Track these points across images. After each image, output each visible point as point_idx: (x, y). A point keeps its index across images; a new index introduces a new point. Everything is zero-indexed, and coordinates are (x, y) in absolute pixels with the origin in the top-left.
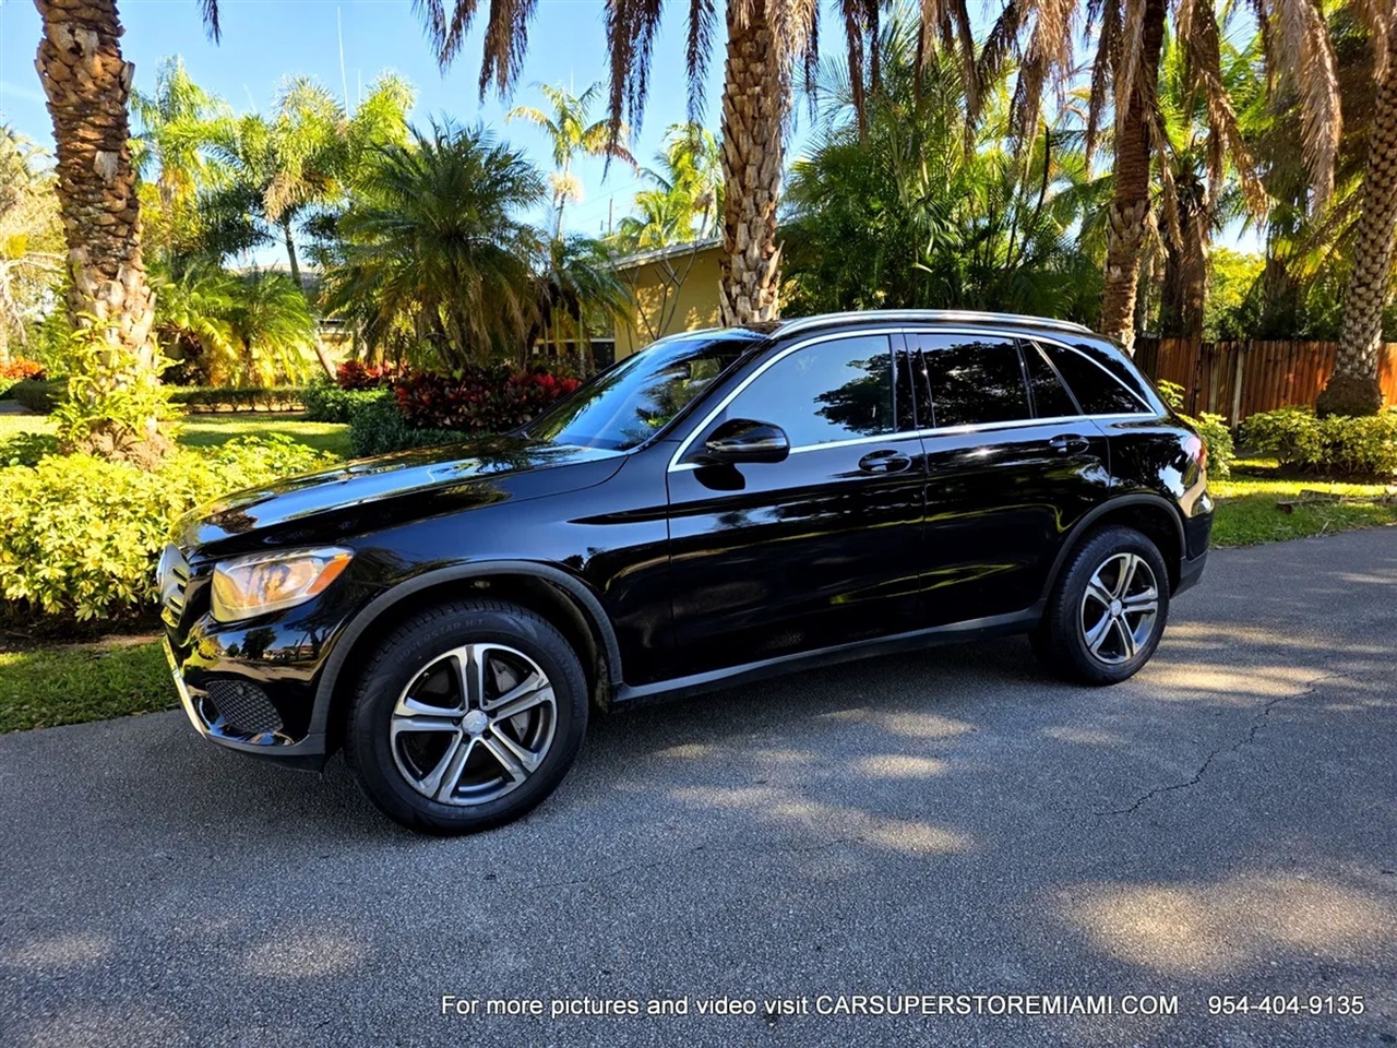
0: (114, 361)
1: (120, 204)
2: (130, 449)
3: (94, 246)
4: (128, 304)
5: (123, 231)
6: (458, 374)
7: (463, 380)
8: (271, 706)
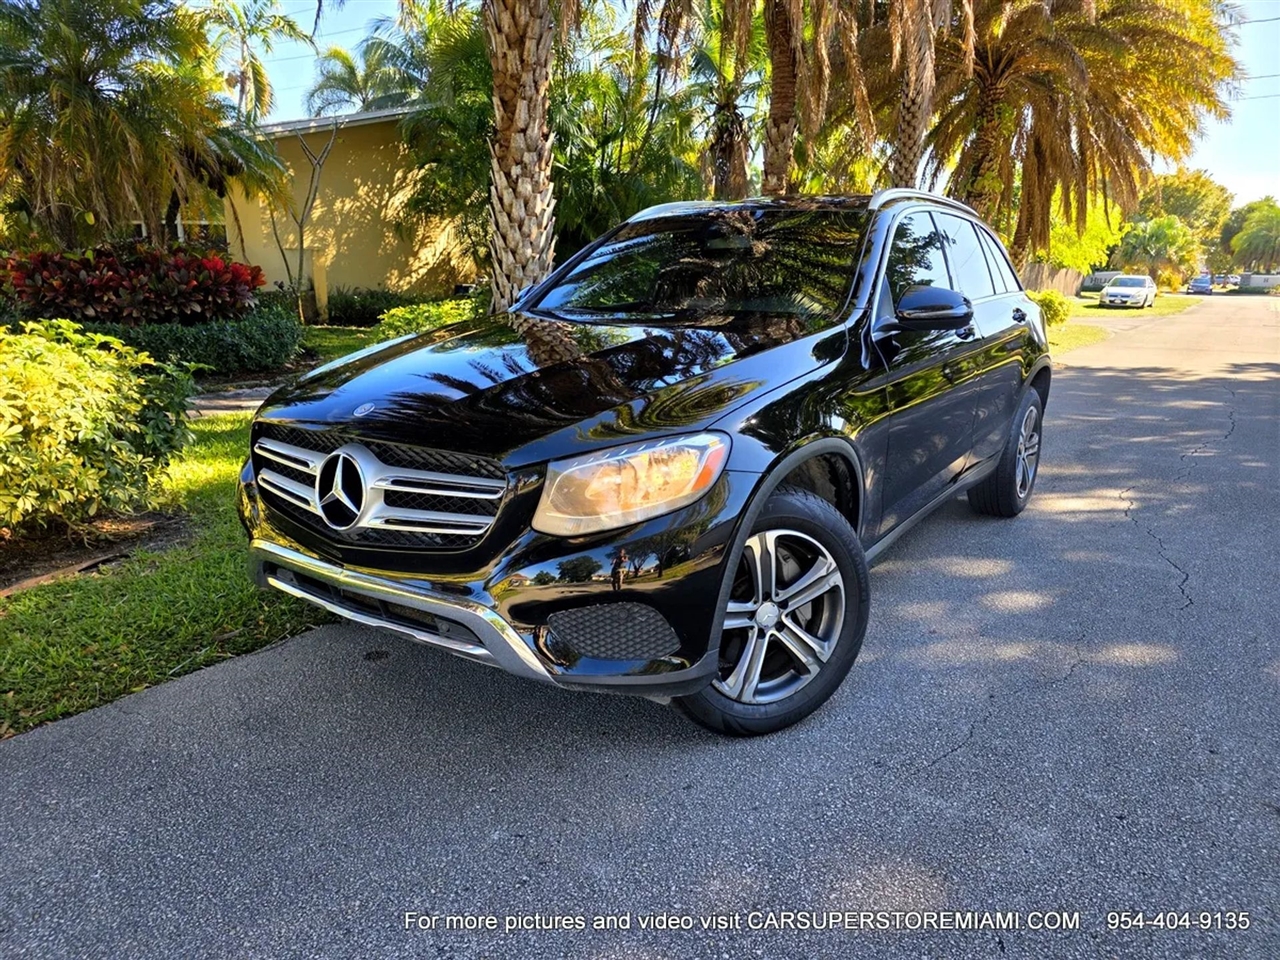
6: (90, 255)
7: (98, 262)
8: (667, 626)
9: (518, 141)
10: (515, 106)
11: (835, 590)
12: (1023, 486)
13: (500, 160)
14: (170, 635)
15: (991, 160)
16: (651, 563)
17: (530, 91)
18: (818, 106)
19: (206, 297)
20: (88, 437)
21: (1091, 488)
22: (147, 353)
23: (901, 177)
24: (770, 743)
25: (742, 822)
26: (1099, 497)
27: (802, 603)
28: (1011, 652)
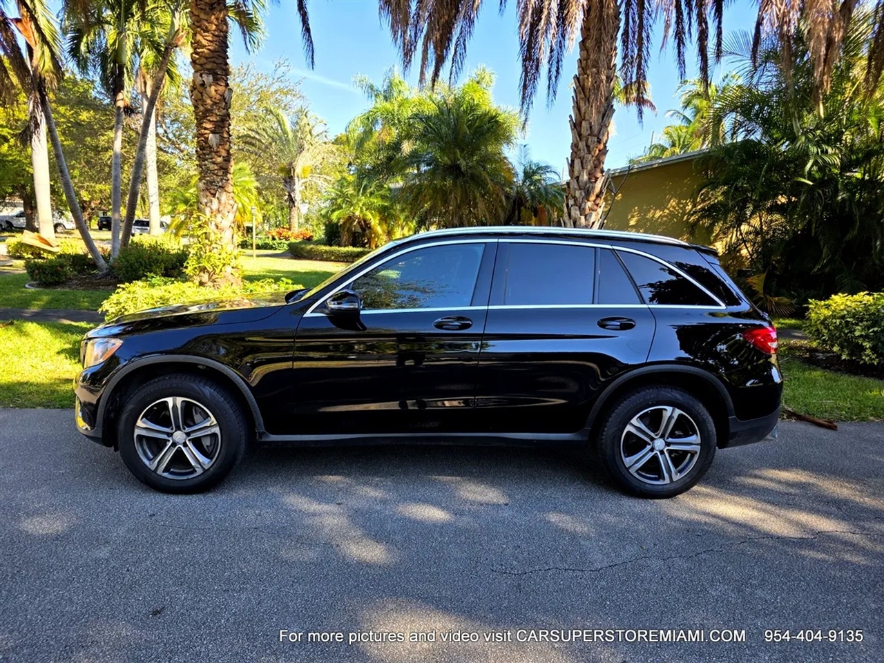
0: (212, 237)
1: (219, 160)
2: (215, 282)
3: (207, 181)
4: (220, 209)
5: (221, 173)
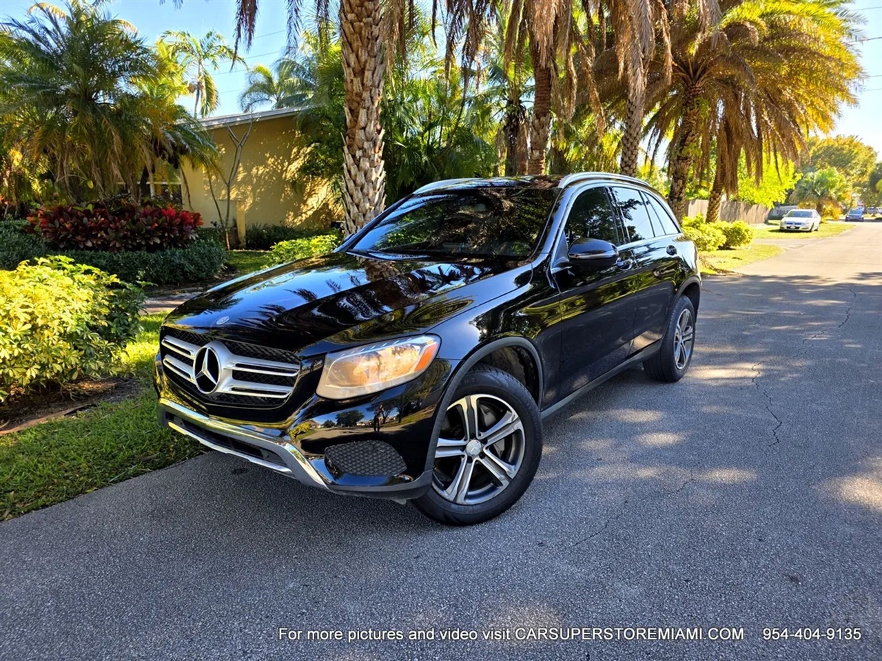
6: (90, 207)
7: (96, 212)
8: (398, 455)
9: (360, 135)
10: (358, 113)
11: (518, 432)
12: (681, 361)
13: (349, 147)
14: (113, 457)
15: (693, 135)
16: (394, 414)
17: (368, 103)
18: (570, 103)
19: (163, 234)
20: (73, 330)
21: (734, 362)
22: (115, 275)
23: (628, 148)
24: (477, 529)
25: (446, 579)
26: (738, 369)
27: (498, 439)
28: (646, 473)
